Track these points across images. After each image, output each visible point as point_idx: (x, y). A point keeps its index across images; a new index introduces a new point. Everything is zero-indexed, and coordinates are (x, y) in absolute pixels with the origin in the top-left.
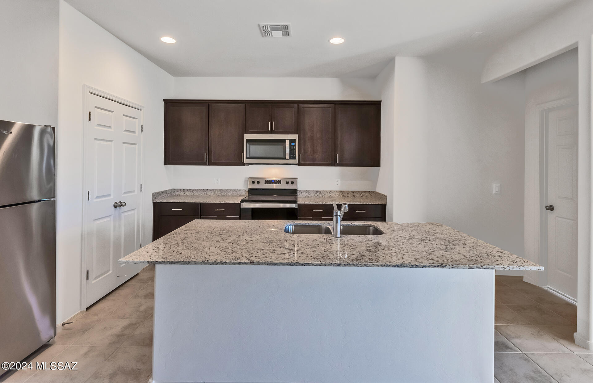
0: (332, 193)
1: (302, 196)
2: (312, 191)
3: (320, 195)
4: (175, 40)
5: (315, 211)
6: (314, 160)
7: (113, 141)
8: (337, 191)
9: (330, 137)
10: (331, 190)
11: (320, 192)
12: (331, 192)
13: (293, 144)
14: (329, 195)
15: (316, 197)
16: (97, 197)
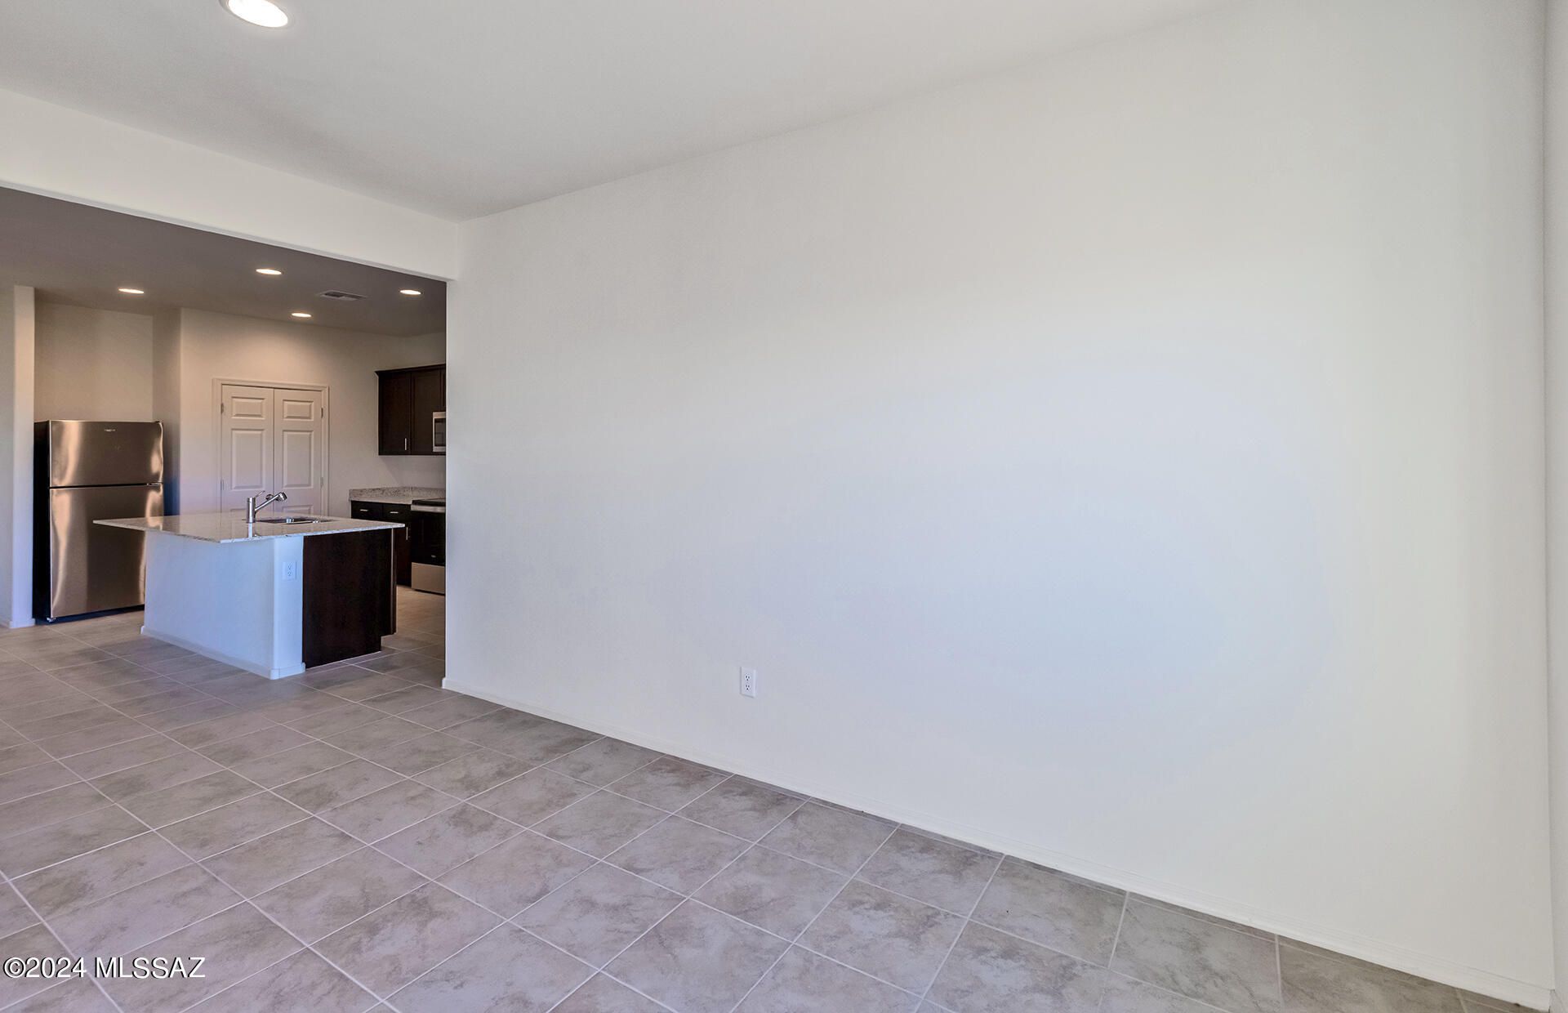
4: (308, 314)
7: (264, 430)
16: (237, 488)
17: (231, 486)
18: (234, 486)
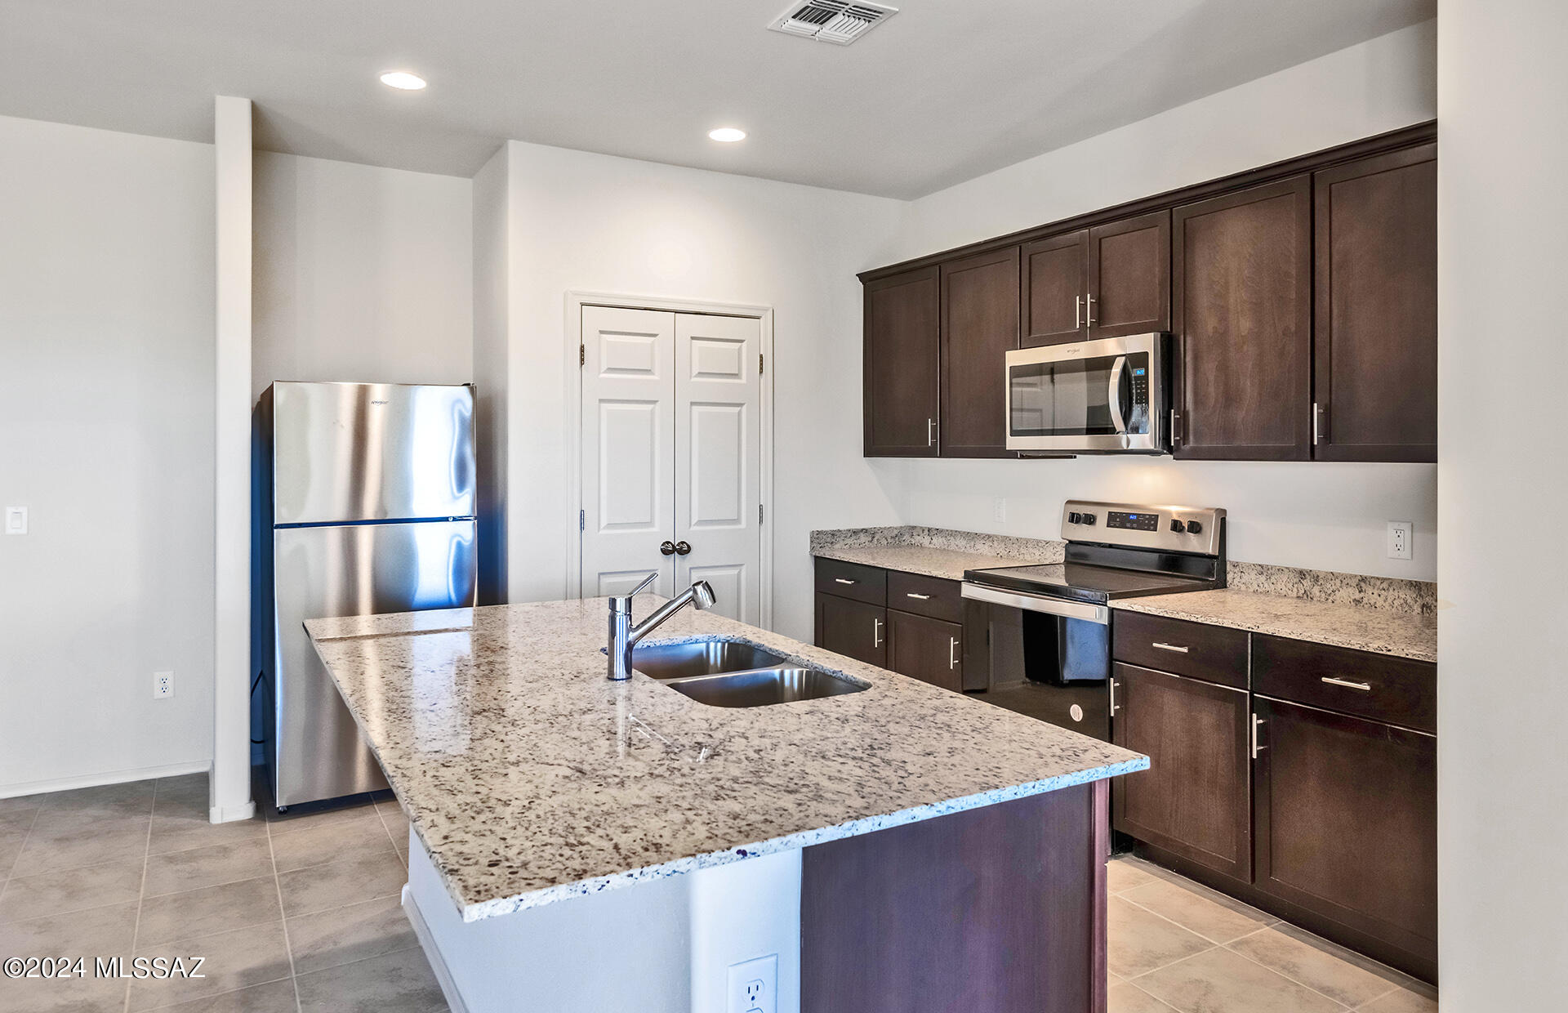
0: (1369, 590)
1: (1243, 588)
2: (1281, 570)
3: (1316, 590)
4: (742, 133)
5: (1165, 646)
6: (1228, 431)
7: (657, 401)
8: (1391, 582)
9: (1293, 329)
10: (1365, 574)
11: (1316, 579)
12: (1363, 584)
13: (1140, 372)
14: (1358, 596)
15: (1298, 597)
16: (610, 526)
17: (599, 524)
18: (604, 523)
